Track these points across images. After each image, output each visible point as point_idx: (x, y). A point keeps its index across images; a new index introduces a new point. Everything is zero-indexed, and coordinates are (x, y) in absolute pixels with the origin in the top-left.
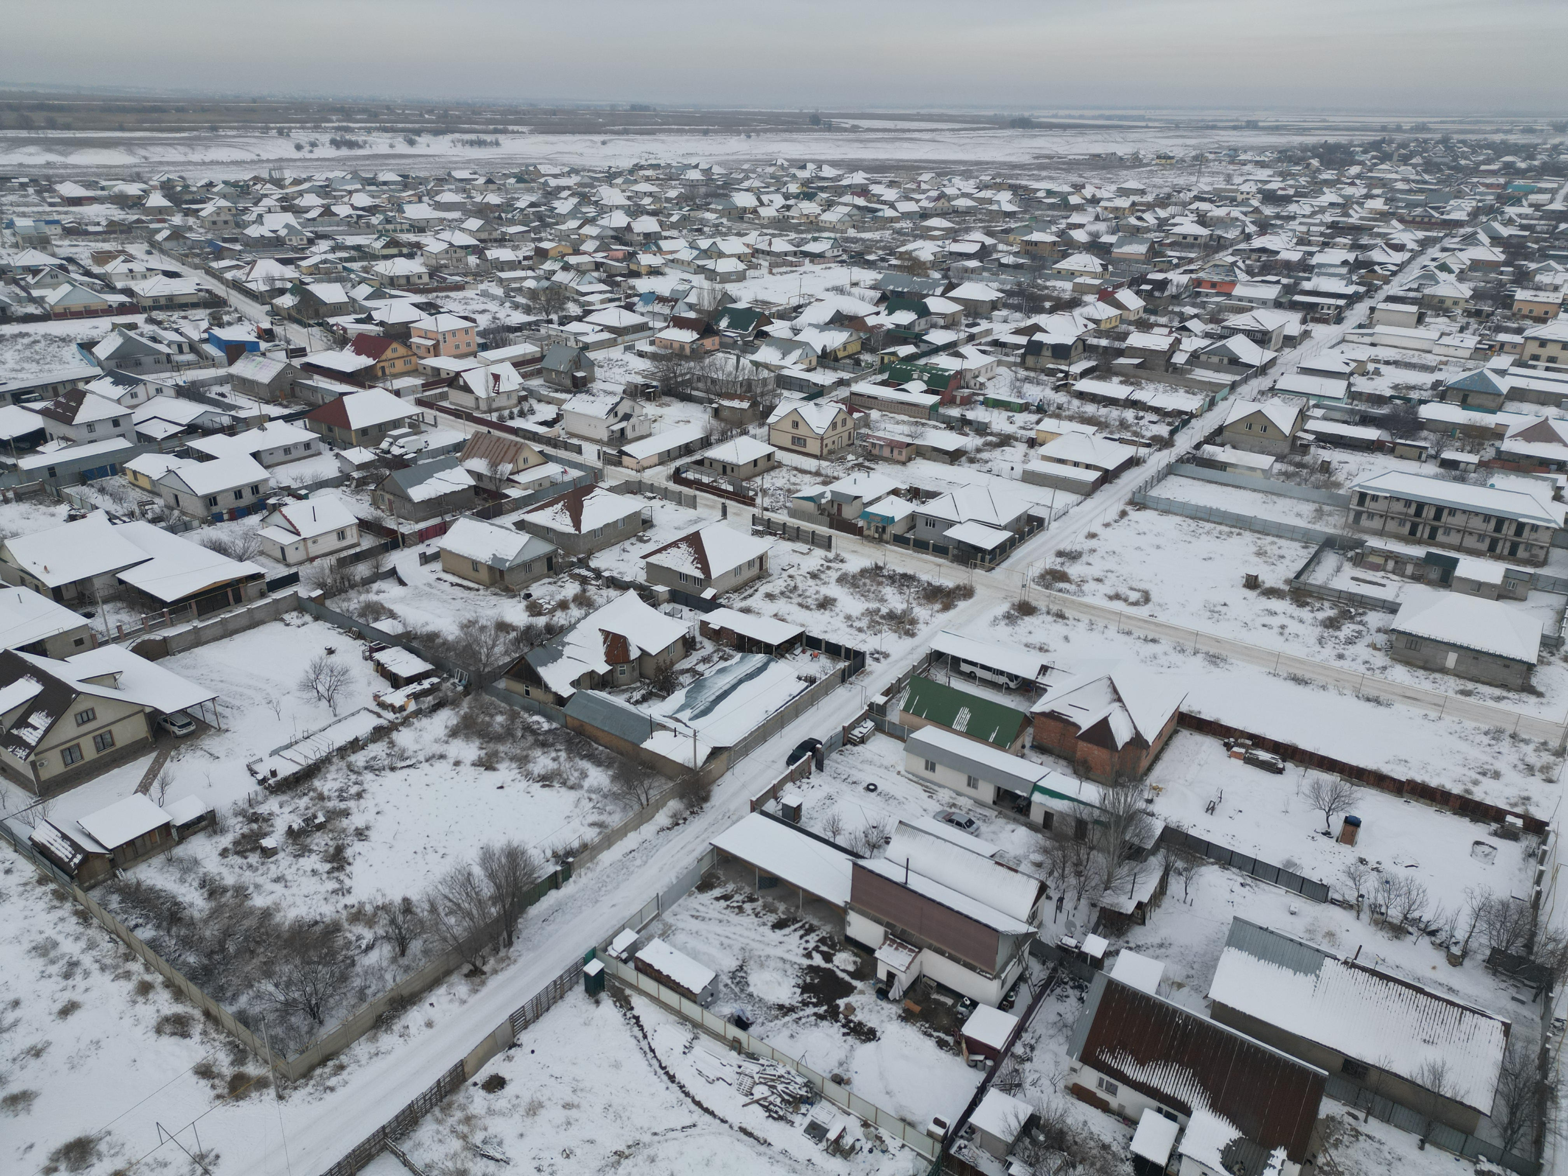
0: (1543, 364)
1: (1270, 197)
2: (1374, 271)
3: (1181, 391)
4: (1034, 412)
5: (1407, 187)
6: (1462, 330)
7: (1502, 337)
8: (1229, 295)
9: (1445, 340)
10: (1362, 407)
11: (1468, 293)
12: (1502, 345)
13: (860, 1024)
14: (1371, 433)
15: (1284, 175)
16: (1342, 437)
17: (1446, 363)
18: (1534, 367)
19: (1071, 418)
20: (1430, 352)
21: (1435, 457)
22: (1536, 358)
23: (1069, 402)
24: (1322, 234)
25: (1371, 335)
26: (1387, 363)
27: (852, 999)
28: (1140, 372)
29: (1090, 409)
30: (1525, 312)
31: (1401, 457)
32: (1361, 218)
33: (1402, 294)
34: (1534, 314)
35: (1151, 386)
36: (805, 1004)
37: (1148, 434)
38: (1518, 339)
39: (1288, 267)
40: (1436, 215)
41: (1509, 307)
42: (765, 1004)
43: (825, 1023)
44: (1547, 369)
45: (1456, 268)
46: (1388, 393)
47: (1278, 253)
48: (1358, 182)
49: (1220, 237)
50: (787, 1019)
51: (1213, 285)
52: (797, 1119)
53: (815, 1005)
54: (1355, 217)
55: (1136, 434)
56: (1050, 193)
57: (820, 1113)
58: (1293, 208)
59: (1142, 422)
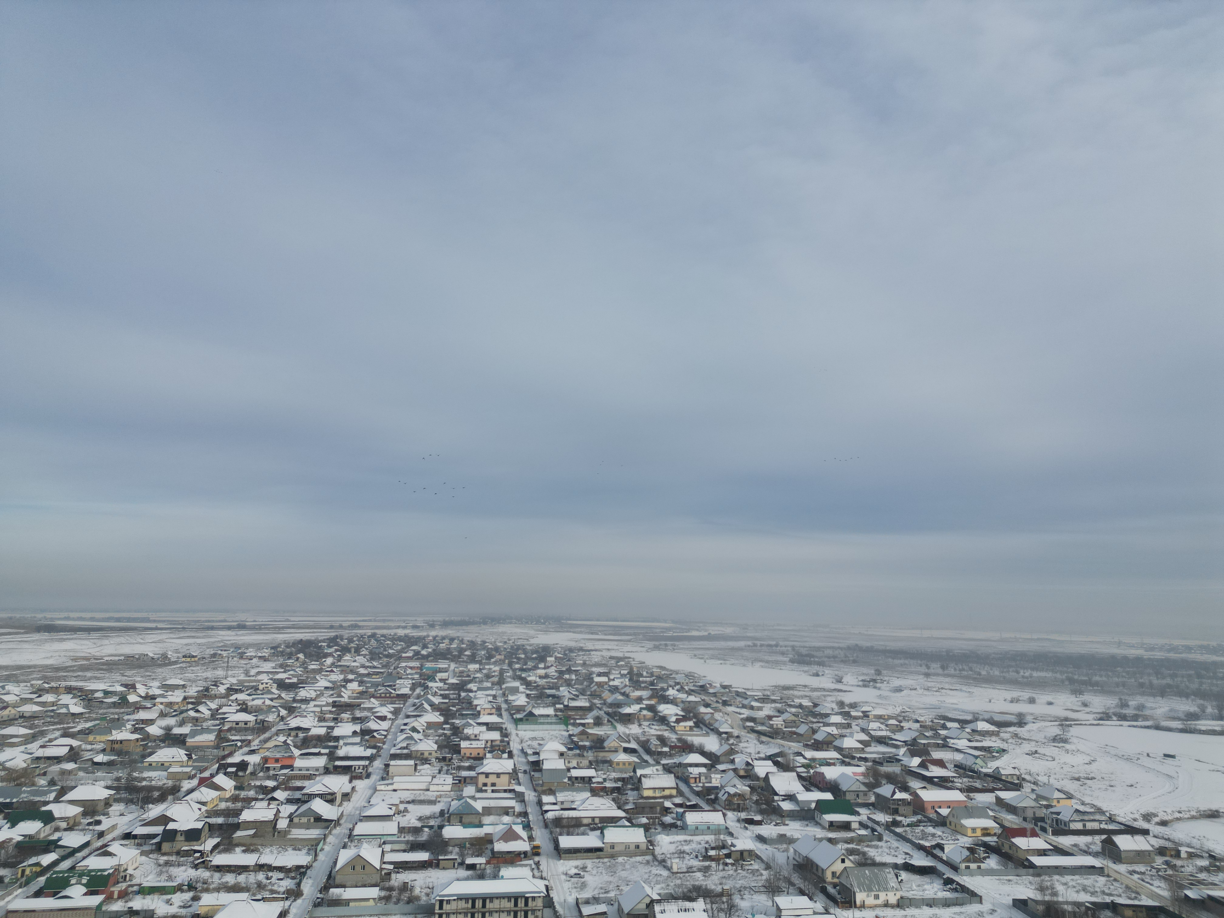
0: (489, 788)
1: (282, 685)
2: (374, 737)
3: (290, 849)
4: (186, 891)
5: (366, 672)
6: (440, 772)
7: (465, 774)
8: (291, 767)
9: (435, 781)
10: (410, 837)
11: (435, 747)
12: (465, 778)
14: (423, 856)
15: (284, 667)
16: (407, 862)
17: (440, 796)
18: (486, 791)
19: (218, 890)
20: (428, 790)
21: (462, 864)
22: (485, 785)
23: (212, 877)
24: (331, 712)
25: (392, 784)
26: (408, 802)
28: (255, 840)
29: (230, 879)
30: (468, 755)
31: (444, 868)
32: (349, 697)
33: (399, 752)
34: (472, 756)
35: (268, 850)
37: (282, 890)
38: (472, 774)
39: (320, 740)
40: (393, 692)
41: (459, 752)
44: (493, 791)
45: (419, 728)
46: (418, 824)
47: (309, 729)
48: (335, 670)
49: (263, 721)
51: (277, 760)
54: (346, 696)
55: (272, 892)
56: (106, 693)
58: (303, 694)
59: (273, 880)
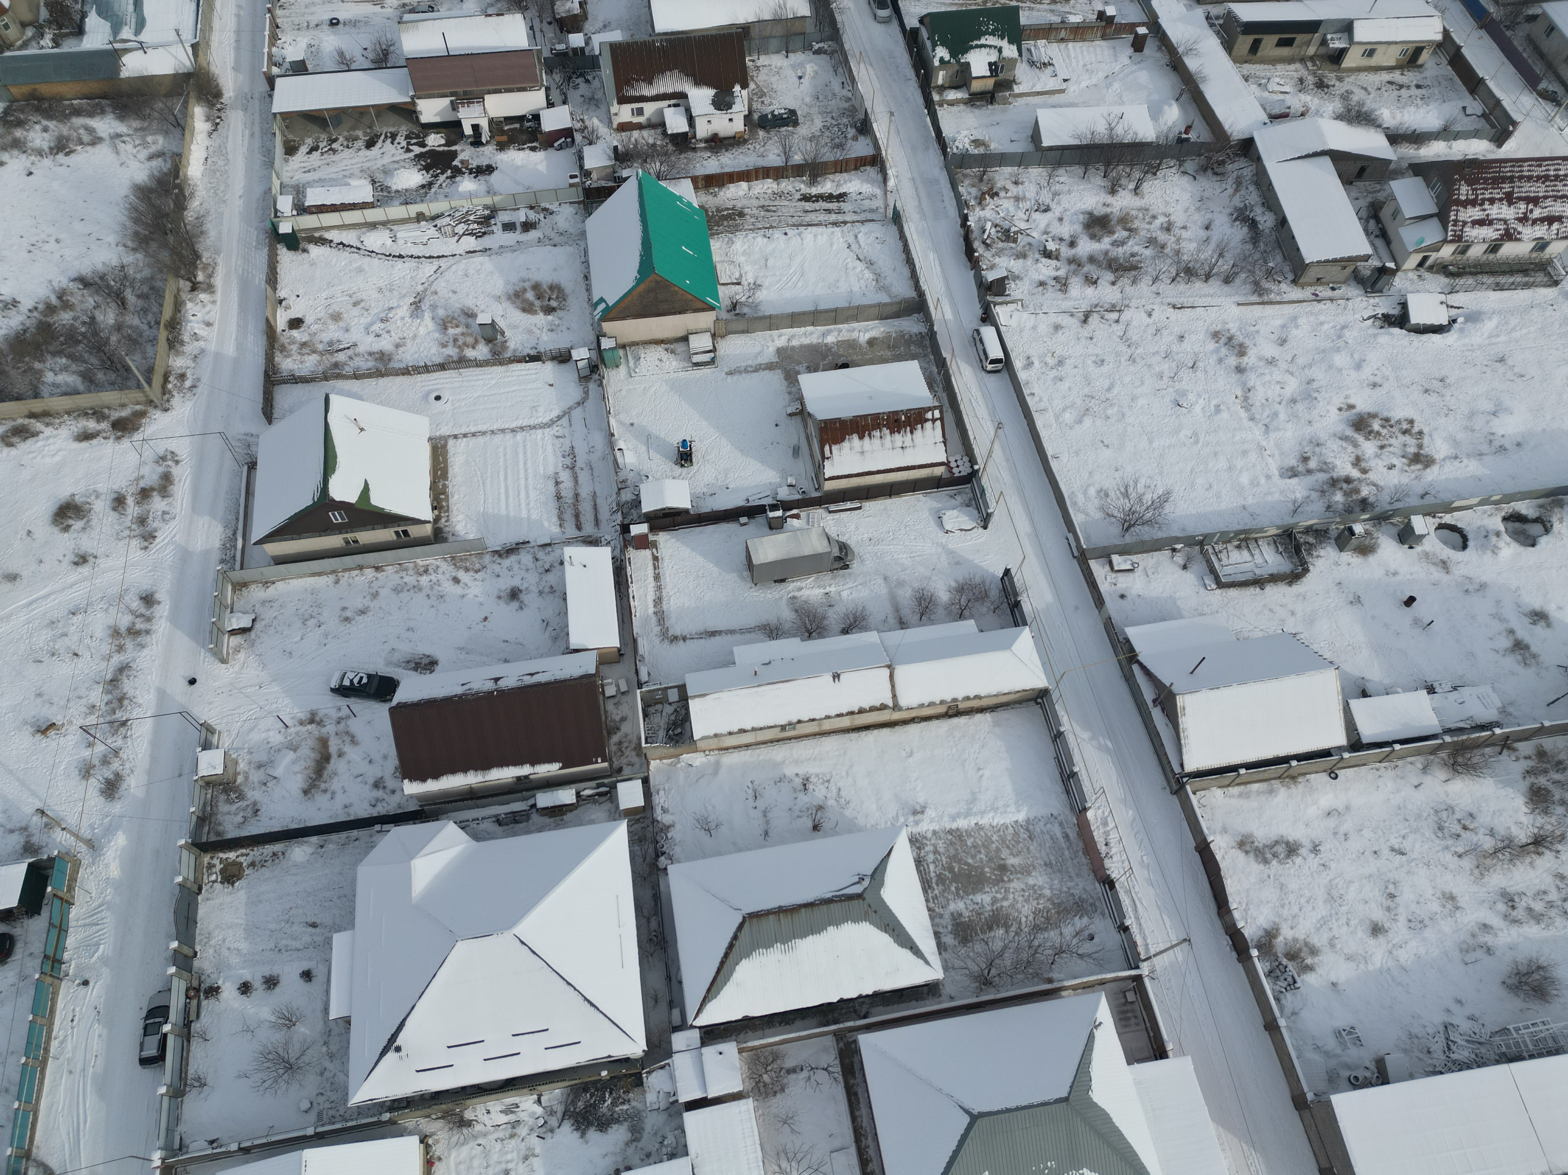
13: (478, 167)
27: (461, 157)
36: (437, 176)
42: (412, 190)
43: (458, 179)
50: (433, 190)
52: (494, 228)
53: (443, 173)
57: (504, 217)
